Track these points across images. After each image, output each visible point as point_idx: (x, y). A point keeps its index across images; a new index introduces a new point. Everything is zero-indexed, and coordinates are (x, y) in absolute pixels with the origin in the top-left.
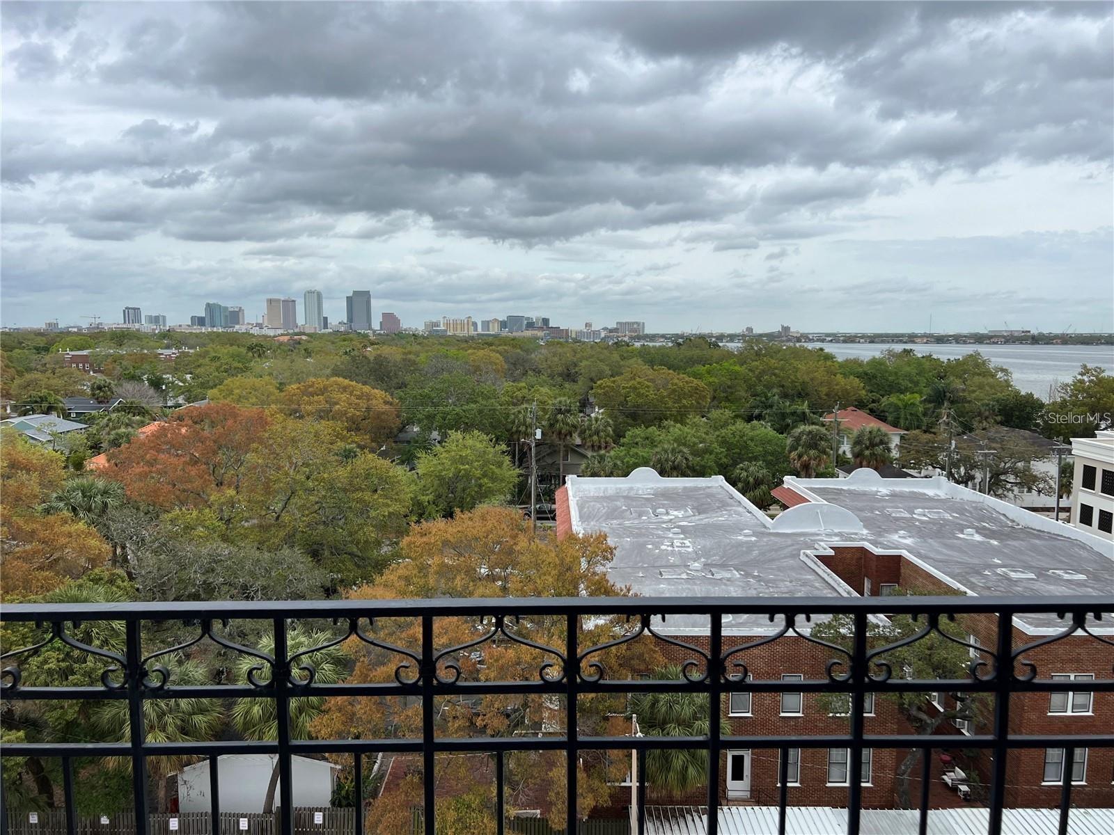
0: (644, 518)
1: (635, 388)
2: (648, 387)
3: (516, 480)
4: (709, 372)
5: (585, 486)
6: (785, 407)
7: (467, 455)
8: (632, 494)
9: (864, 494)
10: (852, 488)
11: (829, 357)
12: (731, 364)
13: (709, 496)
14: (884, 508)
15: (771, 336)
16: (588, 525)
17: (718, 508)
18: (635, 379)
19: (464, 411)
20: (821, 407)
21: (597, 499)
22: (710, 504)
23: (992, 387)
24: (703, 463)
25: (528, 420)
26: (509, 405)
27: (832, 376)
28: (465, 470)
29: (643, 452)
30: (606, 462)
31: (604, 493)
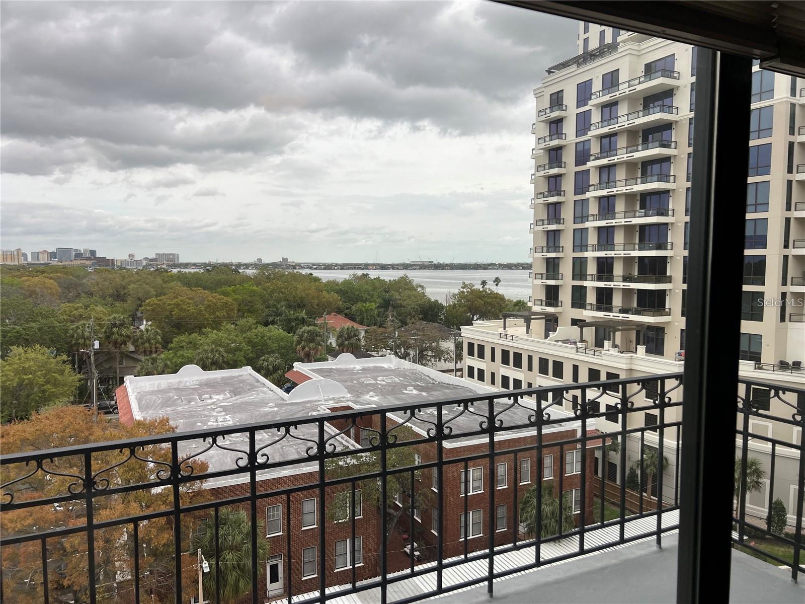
0: (192, 403)
1: (179, 305)
2: (189, 303)
4: (234, 291)
5: (143, 384)
6: (290, 314)
7: (30, 366)
8: (181, 386)
9: (346, 370)
10: (338, 367)
11: (317, 279)
12: (250, 286)
13: (242, 381)
14: (359, 378)
15: (275, 265)
16: (147, 413)
17: (249, 390)
18: (177, 298)
19: (24, 329)
20: (314, 313)
21: (153, 393)
22: (242, 388)
23: (415, 297)
24: (235, 358)
25: (87, 334)
26: (67, 322)
27: (320, 292)
28: (28, 379)
29: (188, 353)
30: (158, 363)
31: (158, 387)
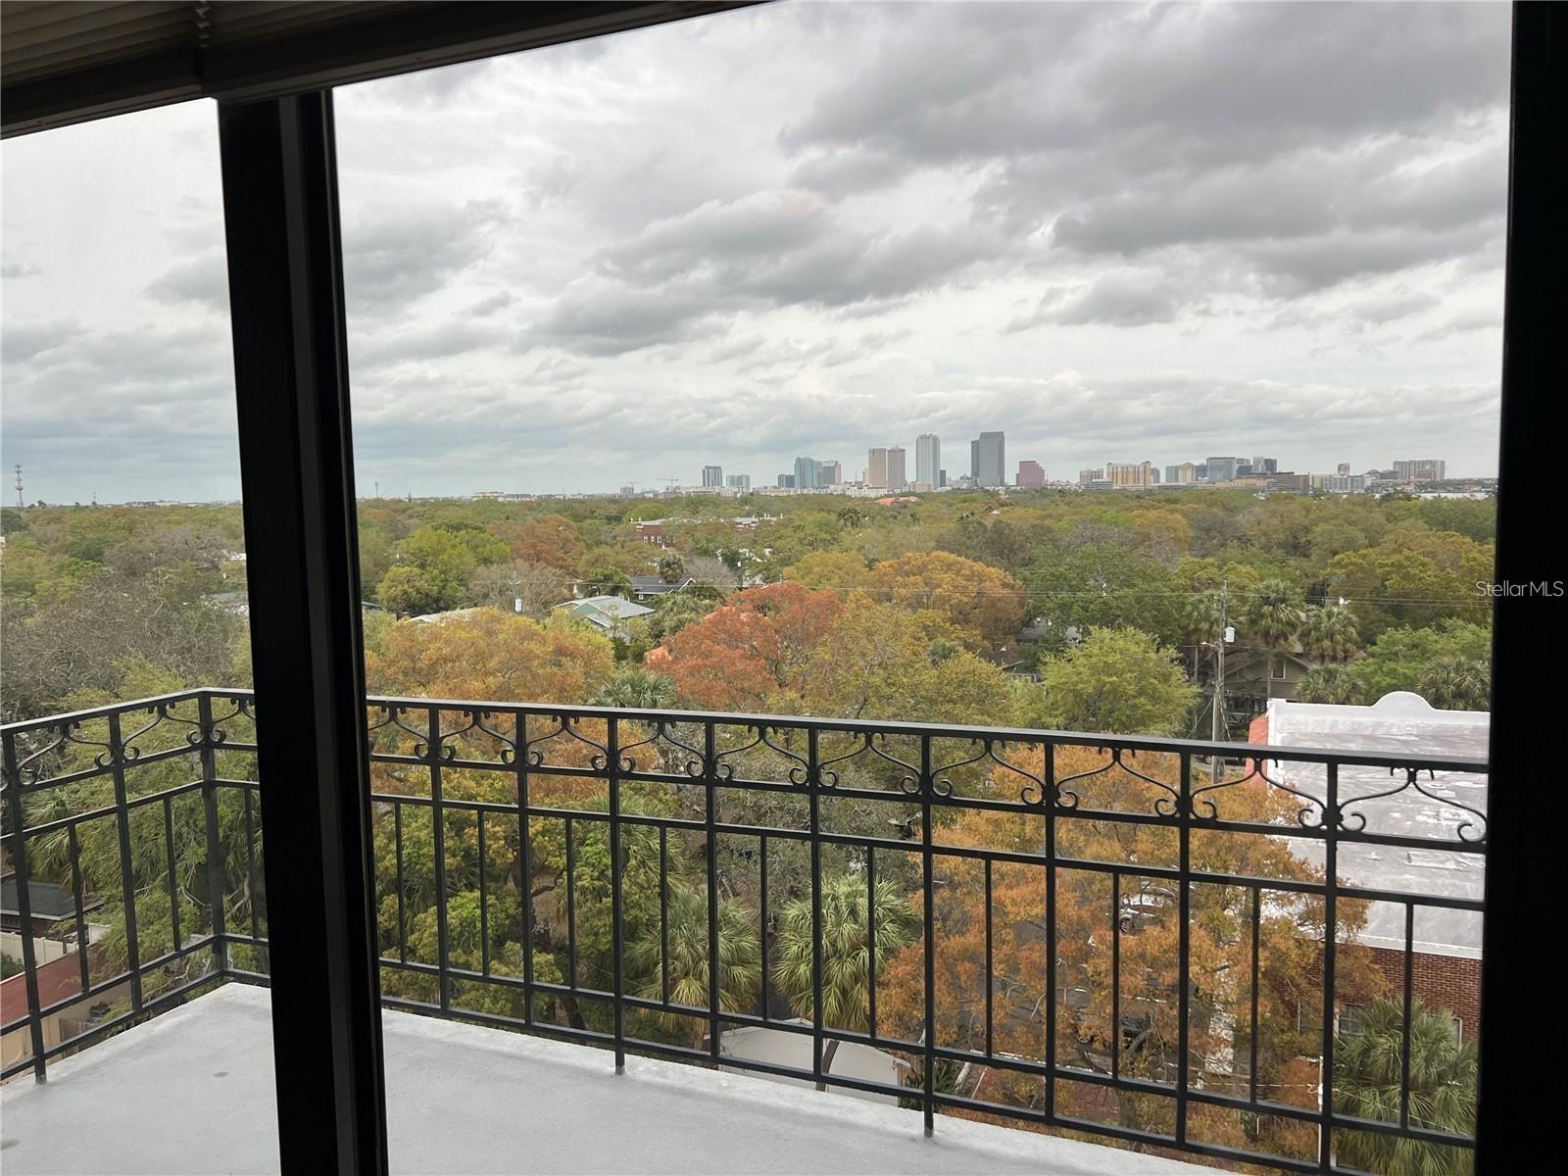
1: (1401, 566)
2: (1423, 565)
3: (1192, 703)
5: (1300, 718)
7: (1114, 663)
8: (1380, 732)
16: (1298, 775)
18: (1401, 552)
19: (1116, 599)
21: (1316, 738)
25: (1215, 614)
26: (1186, 591)
28: (1111, 683)
29: (1402, 668)
30: (1338, 682)
31: (1331, 728)
